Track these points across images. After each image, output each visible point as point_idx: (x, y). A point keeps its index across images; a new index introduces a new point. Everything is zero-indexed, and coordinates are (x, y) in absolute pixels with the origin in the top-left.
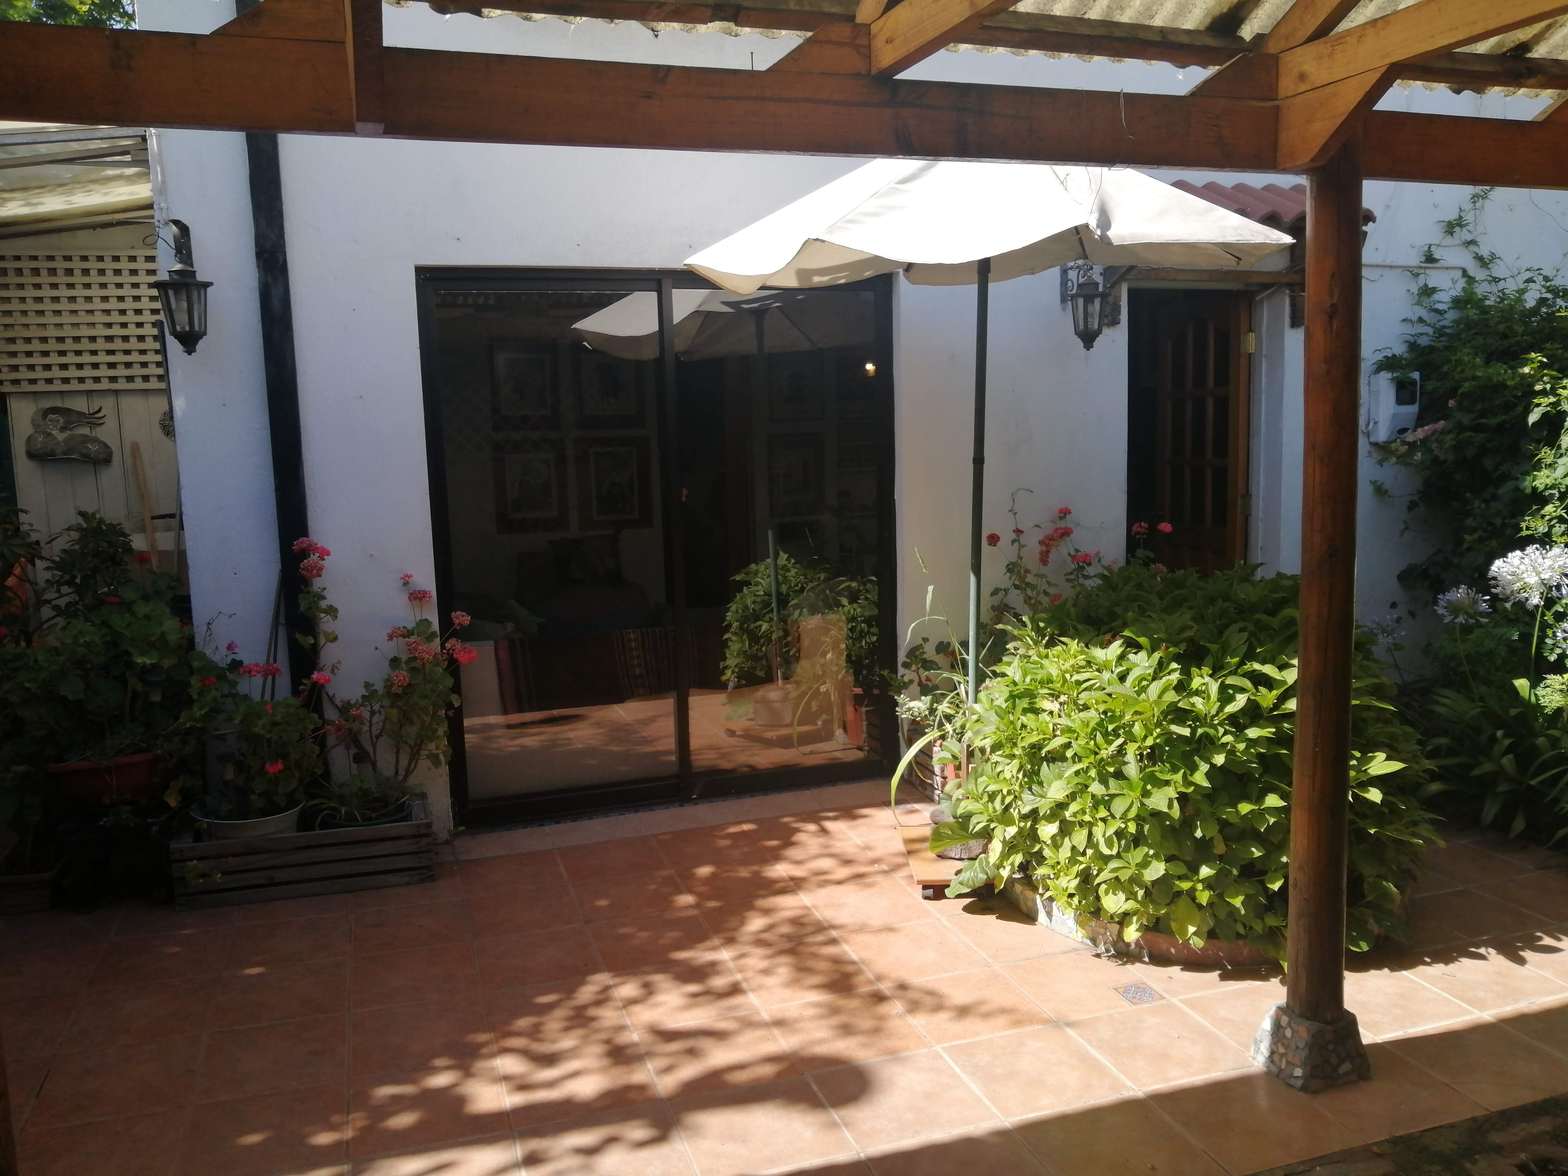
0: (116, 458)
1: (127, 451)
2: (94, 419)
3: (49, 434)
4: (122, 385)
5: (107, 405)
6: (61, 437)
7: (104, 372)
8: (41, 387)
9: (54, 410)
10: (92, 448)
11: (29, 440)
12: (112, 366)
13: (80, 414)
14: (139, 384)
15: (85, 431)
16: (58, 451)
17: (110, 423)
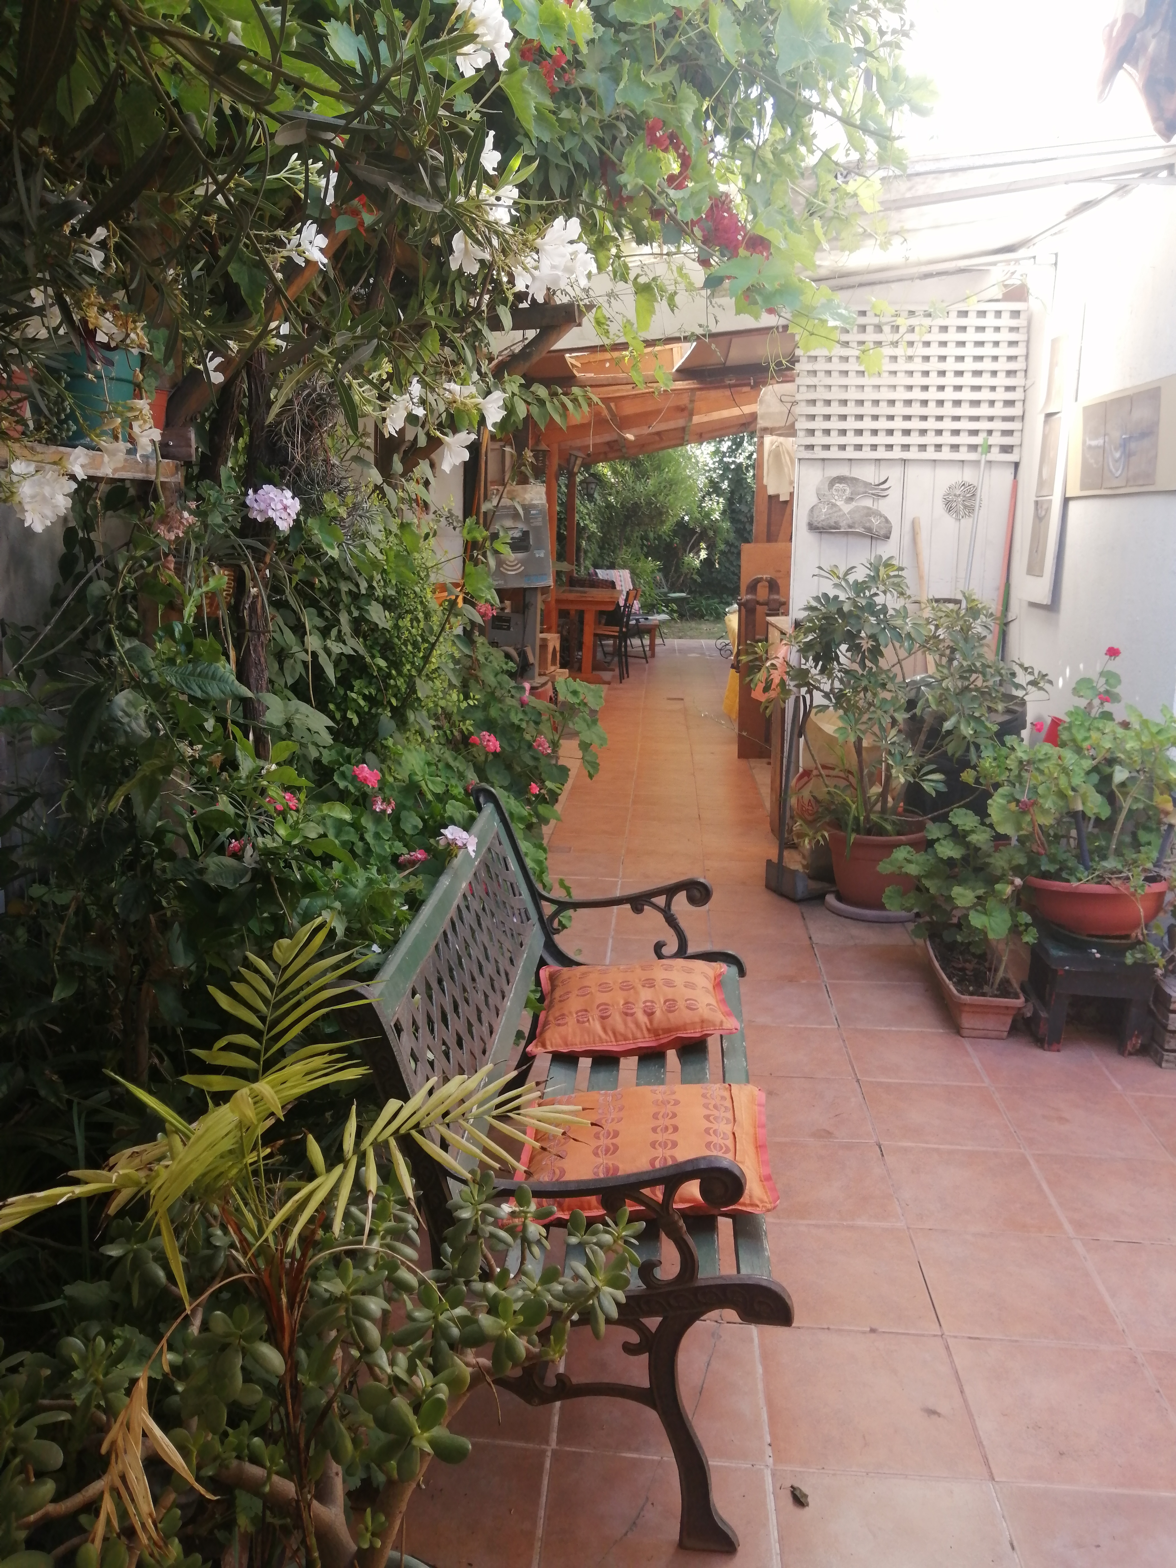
0: (895, 535)
1: (907, 527)
2: (878, 491)
3: (834, 505)
4: (913, 454)
5: (894, 474)
6: (846, 508)
7: (898, 439)
8: (834, 453)
9: (841, 479)
10: (875, 522)
11: (812, 510)
12: (907, 432)
13: (867, 484)
14: (931, 454)
15: (868, 503)
16: (843, 523)
17: (894, 495)
